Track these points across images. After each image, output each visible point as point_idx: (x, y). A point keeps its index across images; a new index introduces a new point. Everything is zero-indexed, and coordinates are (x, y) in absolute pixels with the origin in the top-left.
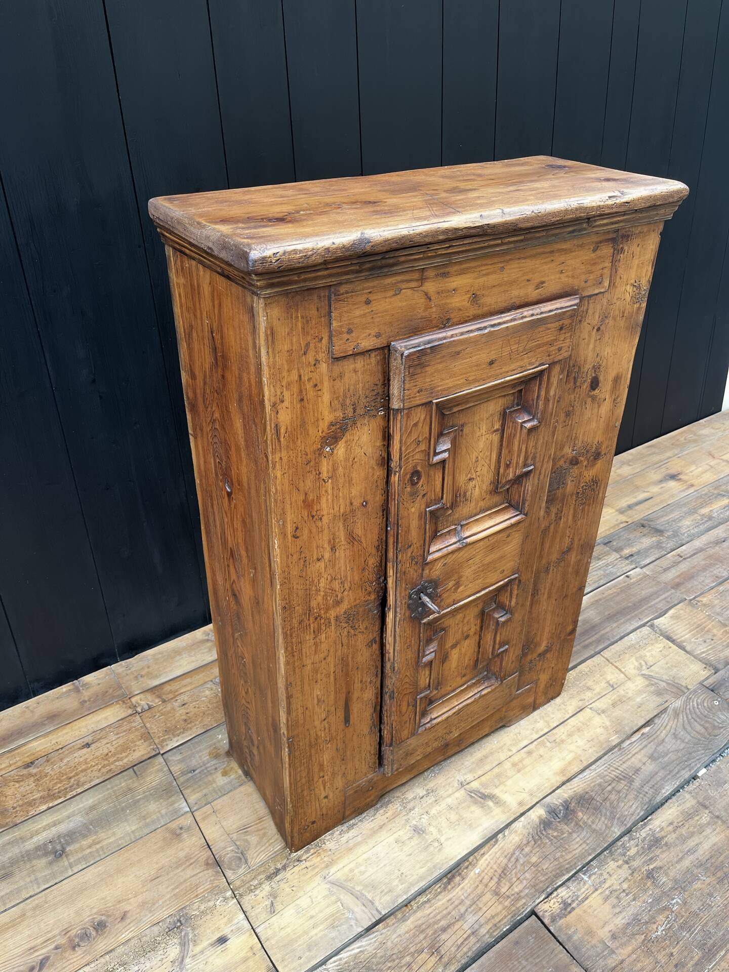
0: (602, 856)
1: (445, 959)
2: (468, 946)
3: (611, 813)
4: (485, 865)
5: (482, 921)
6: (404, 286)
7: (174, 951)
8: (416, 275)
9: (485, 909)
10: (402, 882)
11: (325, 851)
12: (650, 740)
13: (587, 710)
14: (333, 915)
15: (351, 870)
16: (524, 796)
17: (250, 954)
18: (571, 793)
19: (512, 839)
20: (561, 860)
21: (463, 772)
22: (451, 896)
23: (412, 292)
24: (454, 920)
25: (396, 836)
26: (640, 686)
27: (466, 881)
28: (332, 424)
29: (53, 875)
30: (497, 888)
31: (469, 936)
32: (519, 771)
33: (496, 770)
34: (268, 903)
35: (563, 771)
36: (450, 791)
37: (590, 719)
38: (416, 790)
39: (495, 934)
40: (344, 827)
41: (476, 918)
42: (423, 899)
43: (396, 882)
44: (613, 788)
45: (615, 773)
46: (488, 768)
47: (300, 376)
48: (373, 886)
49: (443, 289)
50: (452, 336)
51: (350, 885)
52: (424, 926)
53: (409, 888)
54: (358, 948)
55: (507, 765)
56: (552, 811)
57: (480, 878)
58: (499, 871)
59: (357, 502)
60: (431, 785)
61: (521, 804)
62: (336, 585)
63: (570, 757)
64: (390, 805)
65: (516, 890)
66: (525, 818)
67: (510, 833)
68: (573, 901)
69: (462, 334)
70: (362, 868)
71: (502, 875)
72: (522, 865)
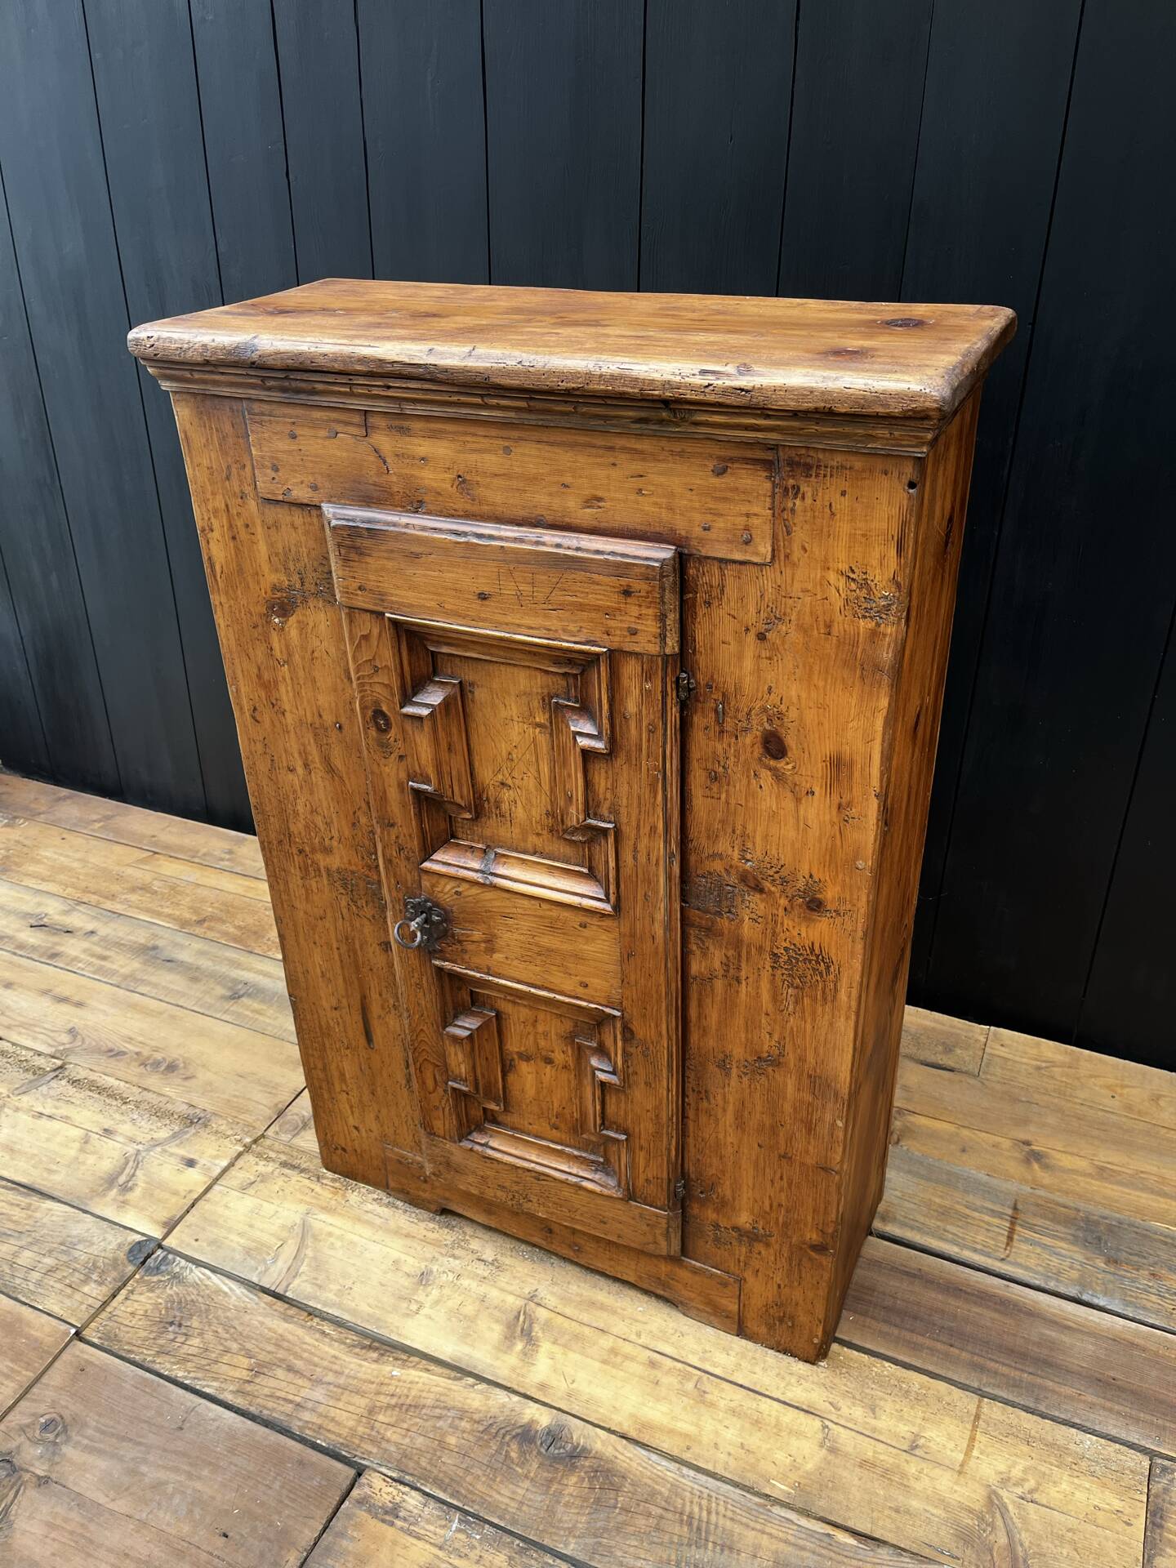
0: (508, 1539)
1: (248, 1388)
2: (275, 1406)
3: (605, 1529)
4: (411, 1378)
5: (321, 1409)
6: (339, 428)
7: (164, 1134)
8: (357, 419)
9: (340, 1405)
10: (339, 1293)
11: (344, 1196)
12: (823, 1552)
13: (817, 1423)
14: (262, 1244)
15: (330, 1234)
16: (560, 1386)
17: (183, 1194)
18: (609, 1452)
19: (475, 1398)
20: (469, 1478)
21: (556, 1289)
22: (344, 1357)
23: (353, 440)
24: (308, 1375)
25: (403, 1257)
26: (955, 1496)
27: (374, 1366)
28: (275, 588)
29: (210, 1007)
30: (381, 1408)
31: (291, 1402)
32: (604, 1362)
33: (587, 1331)
34: (253, 1178)
35: (646, 1426)
36: (510, 1288)
37: (799, 1434)
38: (487, 1247)
39: (307, 1432)
40: (386, 1200)
41: (323, 1401)
42: (327, 1328)
43: (334, 1287)
44: (661, 1517)
45: (696, 1509)
46: (585, 1317)
47: (227, 506)
48: (318, 1265)
49: (405, 451)
50: (407, 526)
51: (309, 1241)
52: (285, 1344)
53: (333, 1305)
54: (230, 1289)
55: (606, 1342)
56: (554, 1436)
57: (387, 1381)
58: (408, 1402)
59: (329, 719)
60: (508, 1261)
61: (543, 1387)
62: (319, 820)
63: (683, 1426)
64: (446, 1230)
65: (389, 1434)
66: (519, 1402)
67: (481, 1392)
68: (405, 1520)
69: (424, 529)
70: (338, 1244)
71: (404, 1408)
72: (434, 1427)
